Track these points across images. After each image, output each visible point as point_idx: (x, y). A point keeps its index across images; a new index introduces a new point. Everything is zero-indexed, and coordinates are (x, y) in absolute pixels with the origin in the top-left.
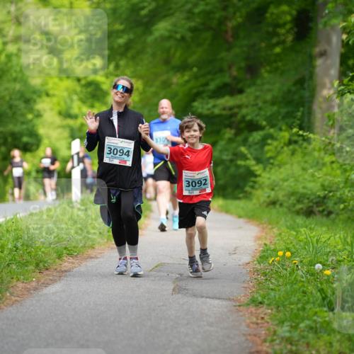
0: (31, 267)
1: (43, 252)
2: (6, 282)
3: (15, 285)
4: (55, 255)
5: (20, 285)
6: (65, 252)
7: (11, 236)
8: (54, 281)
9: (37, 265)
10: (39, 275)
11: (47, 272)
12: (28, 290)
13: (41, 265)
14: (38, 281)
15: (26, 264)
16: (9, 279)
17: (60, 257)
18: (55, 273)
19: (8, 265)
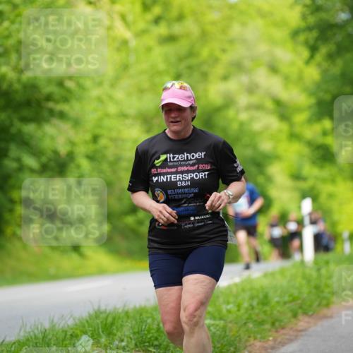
0: (267, 326)
1: (279, 311)
2: (243, 340)
3: (253, 344)
4: (290, 315)
5: (258, 344)
6: (300, 311)
7: (247, 295)
8: (291, 341)
9: (273, 324)
10: (275, 334)
11: (284, 331)
12: (266, 349)
13: (277, 324)
14: (275, 340)
15: (262, 323)
16: (246, 337)
17: (295, 316)
18: (291, 332)
19: (245, 324)
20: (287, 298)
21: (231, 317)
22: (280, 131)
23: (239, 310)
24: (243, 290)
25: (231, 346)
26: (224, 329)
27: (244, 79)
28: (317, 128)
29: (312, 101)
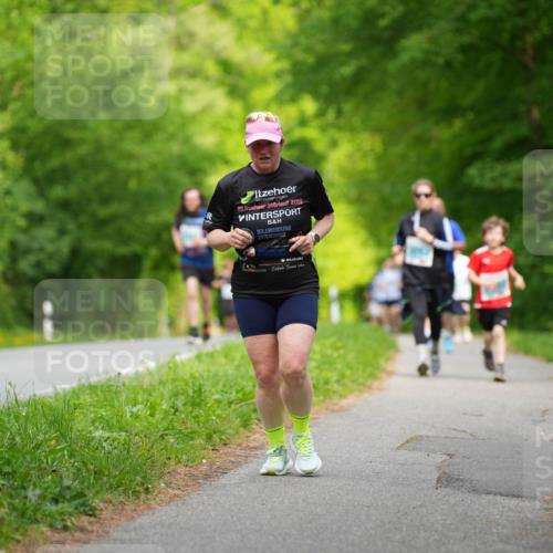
0: (200, 441)
1: (218, 416)
2: (158, 465)
3: (174, 471)
4: (238, 422)
5: (182, 470)
6: (254, 416)
7: (166, 391)
8: (237, 465)
9: (209, 437)
10: (212, 454)
11: (226, 450)
12: (195, 479)
13: (215, 437)
14: (211, 464)
15: (191, 435)
16: (163, 459)
17: (246, 424)
18: (238, 452)
19: (162, 437)
20: (233, 396)
21: (139, 426)
22: (230, 116)
23: (152, 415)
24: (161, 383)
25: (137, 474)
26: (126, 445)
27: (170, 23)
28: (292, 111)
29: (285, 65)
